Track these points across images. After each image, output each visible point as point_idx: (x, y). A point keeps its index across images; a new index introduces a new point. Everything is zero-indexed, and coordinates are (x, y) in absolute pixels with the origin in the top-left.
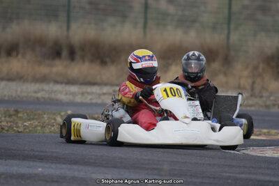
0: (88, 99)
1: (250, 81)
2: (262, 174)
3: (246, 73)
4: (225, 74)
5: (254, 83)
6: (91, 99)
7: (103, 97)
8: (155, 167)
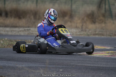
0: (14, 33)
1: (81, 25)
2: (87, 63)
3: (79, 21)
4: (71, 22)
5: (82, 25)
6: (15, 33)
7: (20, 32)
8: (43, 61)
